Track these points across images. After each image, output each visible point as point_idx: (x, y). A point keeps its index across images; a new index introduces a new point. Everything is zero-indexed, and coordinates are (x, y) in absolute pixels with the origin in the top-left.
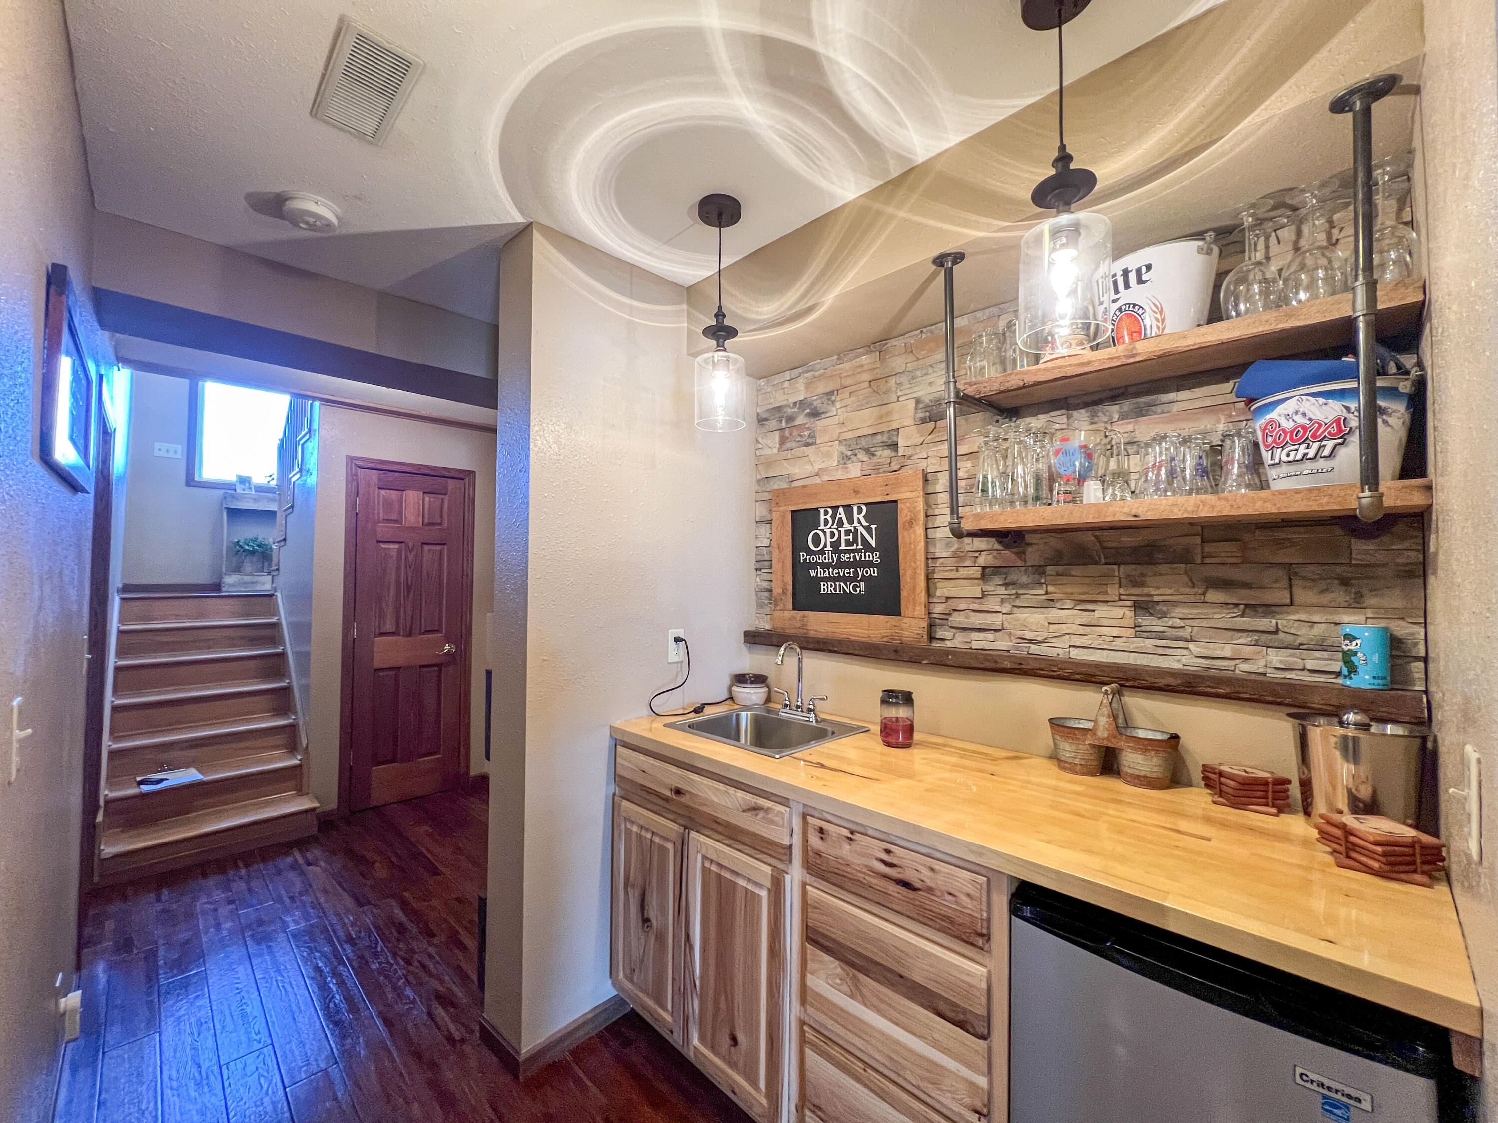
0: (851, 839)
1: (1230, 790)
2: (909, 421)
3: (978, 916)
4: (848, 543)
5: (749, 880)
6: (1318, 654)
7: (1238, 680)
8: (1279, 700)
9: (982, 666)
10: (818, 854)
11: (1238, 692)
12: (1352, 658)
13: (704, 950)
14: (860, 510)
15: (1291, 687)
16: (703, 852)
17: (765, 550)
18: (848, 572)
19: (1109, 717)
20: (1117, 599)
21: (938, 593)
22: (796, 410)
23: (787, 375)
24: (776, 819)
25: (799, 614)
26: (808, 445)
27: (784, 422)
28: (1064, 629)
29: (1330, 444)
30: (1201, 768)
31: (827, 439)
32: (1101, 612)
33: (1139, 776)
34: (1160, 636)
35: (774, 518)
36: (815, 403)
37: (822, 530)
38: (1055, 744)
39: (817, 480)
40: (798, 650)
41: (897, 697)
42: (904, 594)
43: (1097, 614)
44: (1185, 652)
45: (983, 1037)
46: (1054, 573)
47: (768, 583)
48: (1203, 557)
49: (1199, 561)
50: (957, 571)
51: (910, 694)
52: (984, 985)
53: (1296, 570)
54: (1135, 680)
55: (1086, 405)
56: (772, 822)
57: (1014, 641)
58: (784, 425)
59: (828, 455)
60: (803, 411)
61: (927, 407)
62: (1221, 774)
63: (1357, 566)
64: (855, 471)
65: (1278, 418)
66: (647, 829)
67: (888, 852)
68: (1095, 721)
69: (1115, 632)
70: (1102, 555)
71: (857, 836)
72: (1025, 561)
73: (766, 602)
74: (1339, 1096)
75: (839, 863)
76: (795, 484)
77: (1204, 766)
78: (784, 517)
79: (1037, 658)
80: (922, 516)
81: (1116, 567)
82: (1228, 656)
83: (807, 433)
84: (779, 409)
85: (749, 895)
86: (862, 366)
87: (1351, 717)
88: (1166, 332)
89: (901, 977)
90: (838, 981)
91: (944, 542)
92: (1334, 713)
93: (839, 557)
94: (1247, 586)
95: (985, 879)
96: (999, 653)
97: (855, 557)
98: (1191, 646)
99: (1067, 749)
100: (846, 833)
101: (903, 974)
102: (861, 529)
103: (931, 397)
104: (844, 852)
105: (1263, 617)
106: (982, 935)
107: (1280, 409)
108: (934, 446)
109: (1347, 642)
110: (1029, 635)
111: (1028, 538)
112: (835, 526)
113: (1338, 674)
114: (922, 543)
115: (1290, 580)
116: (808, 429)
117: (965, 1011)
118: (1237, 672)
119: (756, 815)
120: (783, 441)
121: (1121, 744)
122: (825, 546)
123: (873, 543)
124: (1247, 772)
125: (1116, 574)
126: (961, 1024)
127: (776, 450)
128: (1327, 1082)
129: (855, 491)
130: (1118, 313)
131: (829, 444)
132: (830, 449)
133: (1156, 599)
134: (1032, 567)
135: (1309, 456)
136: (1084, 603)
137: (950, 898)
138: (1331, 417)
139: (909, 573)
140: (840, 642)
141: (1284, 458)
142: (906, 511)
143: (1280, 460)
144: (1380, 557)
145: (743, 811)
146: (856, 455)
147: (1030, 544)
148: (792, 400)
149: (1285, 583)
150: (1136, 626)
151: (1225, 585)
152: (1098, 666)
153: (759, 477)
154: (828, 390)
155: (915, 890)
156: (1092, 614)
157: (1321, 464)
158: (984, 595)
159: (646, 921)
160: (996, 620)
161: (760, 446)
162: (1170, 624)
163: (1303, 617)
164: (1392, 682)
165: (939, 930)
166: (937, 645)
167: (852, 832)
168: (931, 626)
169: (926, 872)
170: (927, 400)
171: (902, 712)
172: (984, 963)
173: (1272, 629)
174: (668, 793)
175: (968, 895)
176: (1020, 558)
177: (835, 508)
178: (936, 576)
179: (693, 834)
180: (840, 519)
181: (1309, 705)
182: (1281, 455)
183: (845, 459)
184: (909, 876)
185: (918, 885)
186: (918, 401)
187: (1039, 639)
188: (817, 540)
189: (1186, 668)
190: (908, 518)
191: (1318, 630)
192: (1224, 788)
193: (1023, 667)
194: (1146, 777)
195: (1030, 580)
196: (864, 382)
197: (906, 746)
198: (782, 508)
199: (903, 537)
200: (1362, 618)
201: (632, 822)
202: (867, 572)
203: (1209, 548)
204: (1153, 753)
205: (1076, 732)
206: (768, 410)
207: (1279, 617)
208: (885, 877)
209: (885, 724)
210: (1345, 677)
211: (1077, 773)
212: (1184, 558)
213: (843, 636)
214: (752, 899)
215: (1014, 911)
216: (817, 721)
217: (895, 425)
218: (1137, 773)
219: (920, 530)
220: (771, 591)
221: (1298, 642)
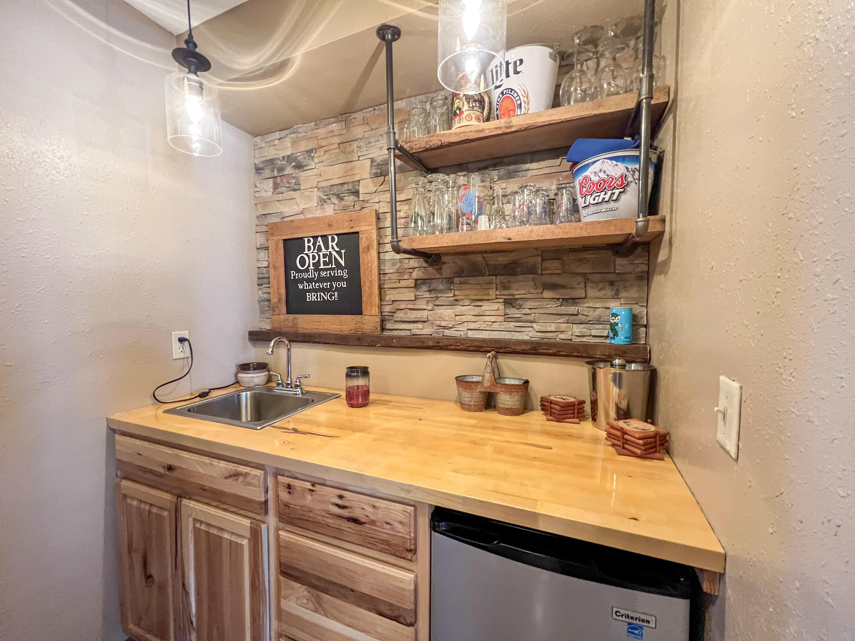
0: (312, 491)
1: (556, 412)
2: (366, 175)
3: (408, 537)
4: (325, 263)
5: (233, 533)
6: (597, 326)
7: (559, 344)
8: (580, 354)
9: (415, 346)
10: (287, 505)
11: (560, 352)
12: (616, 327)
13: (198, 593)
14: (333, 240)
15: (586, 346)
16: (194, 515)
17: (265, 271)
18: (326, 285)
19: (491, 373)
20: (494, 297)
21: (388, 298)
22: (285, 162)
23: (277, 135)
24: (253, 481)
25: (291, 316)
26: (295, 190)
27: (276, 171)
28: (464, 318)
29: (617, 192)
30: (540, 399)
31: (308, 185)
32: (486, 307)
33: (507, 409)
34: (518, 320)
35: (270, 246)
36: (299, 158)
37: (307, 254)
38: (459, 394)
39: (302, 217)
40: (287, 342)
41: (357, 372)
42: (364, 298)
43: (483, 308)
44: (531, 329)
45: (411, 625)
46: (459, 282)
47: (268, 295)
48: (542, 270)
49: (540, 273)
50: (399, 282)
51: (367, 368)
52: (412, 587)
53: (589, 277)
54: (505, 348)
55: (479, 170)
56: (249, 484)
57: (435, 328)
58: (276, 173)
59: (309, 198)
60: (290, 164)
61: (379, 165)
62: (551, 402)
63: (618, 273)
64: (329, 211)
65: (590, 175)
66: (146, 503)
67: (341, 497)
68: (483, 376)
69: (493, 319)
70: (487, 270)
71: (318, 487)
72: (441, 275)
73: (267, 309)
74: (637, 622)
75: (304, 511)
76: (285, 219)
77: (541, 398)
78: (277, 244)
79: (448, 338)
80: (375, 243)
81: (494, 277)
82: (553, 330)
83: (293, 181)
84: (272, 161)
85: (233, 544)
86: (333, 131)
87: (617, 361)
88: (530, 112)
89: (352, 590)
90: (305, 601)
91: (391, 262)
92: (608, 360)
93: (319, 274)
94: (564, 287)
95: (413, 508)
96: (425, 336)
97: (330, 273)
98: (534, 325)
99: (467, 397)
100: (308, 485)
101: (353, 588)
102: (334, 253)
103: (381, 158)
104: (308, 502)
105: (571, 306)
106: (410, 551)
107: (591, 169)
108: (384, 194)
109: (613, 318)
110: (443, 324)
111: (444, 259)
112: (316, 251)
113: (607, 337)
114: (376, 264)
115: (586, 283)
116: (294, 178)
117: (398, 608)
118: (558, 339)
119: (237, 480)
120: (276, 186)
121: (498, 390)
122: (309, 266)
123: (343, 263)
124: (564, 399)
125: (494, 281)
126: (395, 619)
127: (270, 194)
128: (631, 614)
129: (329, 225)
130: (501, 96)
131: (310, 190)
132: (311, 194)
133: (516, 297)
134: (446, 278)
135: (606, 200)
136: (476, 301)
137: (388, 526)
138: (619, 174)
139: (367, 284)
140: (320, 335)
141: (592, 202)
142: (364, 239)
143: (589, 203)
144: (629, 268)
145: (226, 478)
146: (330, 199)
147: (444, 263)
148: (282, 154)
149: (582, 285)
150: (505, 315)
151: (553, 287)
152: (483, 340)
153: (258, 214)
154: (309, 148)
155: (360, 523)
156: (480, 308)
157: (612, 205)
158: (416, 298)
159: (149, 577)
160: (424, 315)
161: (258, 190)
162: (524, 312)
163: (591, 305)
164: (633, 340)
165: (380, 551)
166: (386, 333)
167: (313, 485)
168: (383, 321)
169: (369, 509)
170: (378, 160)
171: (360, 382)
172: (412, 568)
173: (576, 313)
174: (162, 470)
175: (401, 523)
176: (438, 272)
177: (315, 238)
178: (385, 286)
179: (185, 502)
180: (319, 246)
181: (594, 356)
182: (590, 199)
183: (322, 202)
184: (358, 514)
185: (363, 520)
186: (373, 160)
187: (450, 326)
188: (303, 262)
189: (531, 339)
190: (366, 244)
191: (598, 312)
192: (553, 410)
193: (440, 344)
194: (511, 409)
195: (444, 288)
196: (334, 144)
197: (364, 405)
198: (276, 238)
199: (363, 258)
200: (618, 304)
201: (133, 498)
202: (339, 285)
203: (547, 264)
204: (515, 393)
205: (472, 384)
206: (262, 162)
207: (580, 305)
208: (340, 517)
209: (349, 392)
210: (611, 338)
211: (472, 411)
212: (532, 270)
213: (322, 331)
214: (237, 547)
215: (433, 528)
216: (302, 393)
217: (357, 178)
218: (506, 407)
219: (374, 253)
220: (269, 300)
221: (588, 319)
